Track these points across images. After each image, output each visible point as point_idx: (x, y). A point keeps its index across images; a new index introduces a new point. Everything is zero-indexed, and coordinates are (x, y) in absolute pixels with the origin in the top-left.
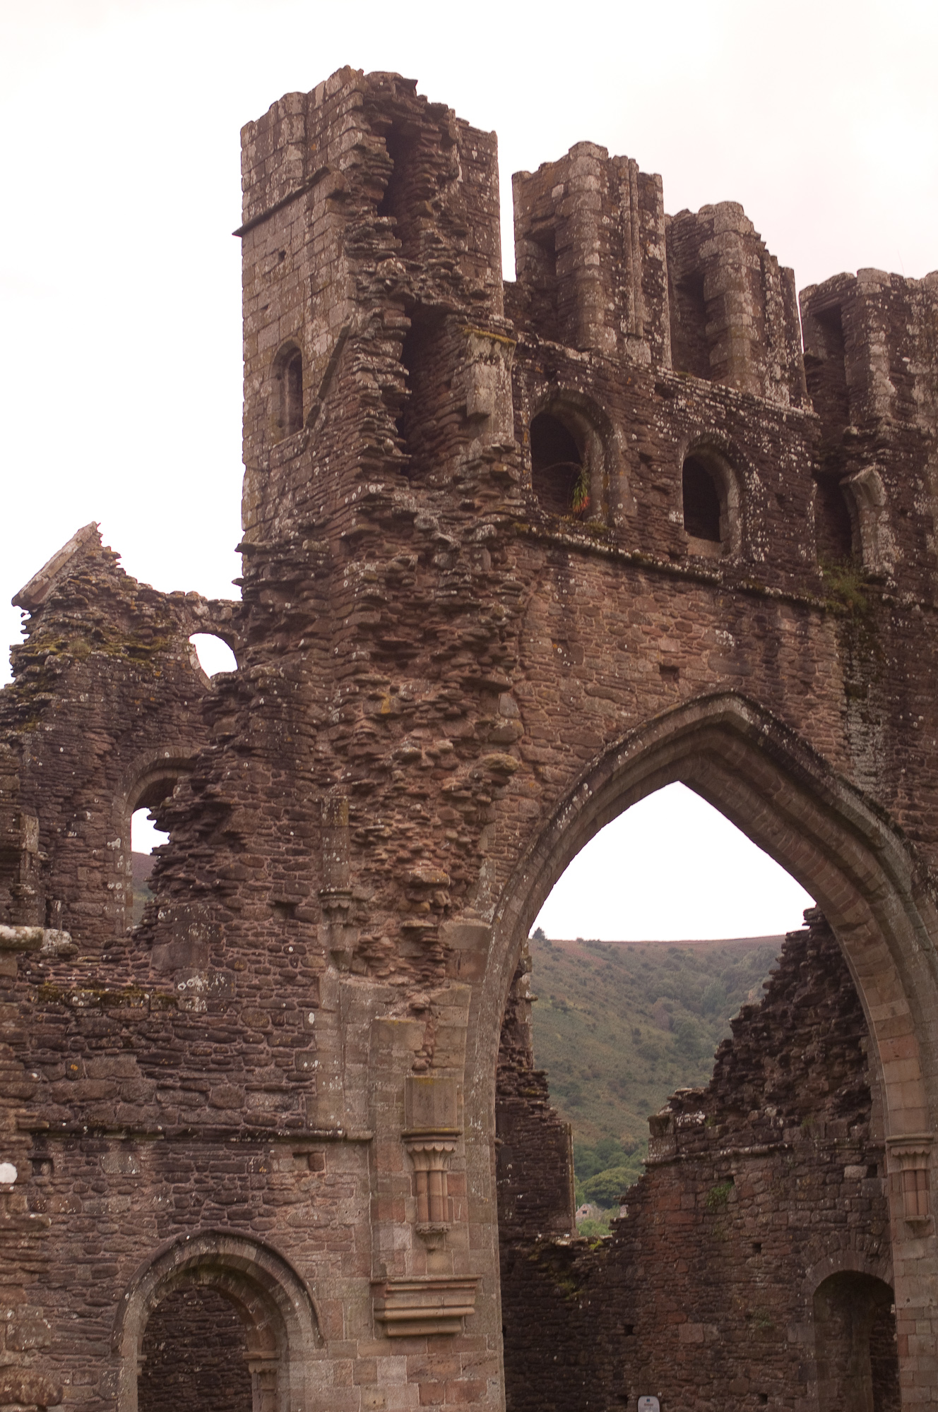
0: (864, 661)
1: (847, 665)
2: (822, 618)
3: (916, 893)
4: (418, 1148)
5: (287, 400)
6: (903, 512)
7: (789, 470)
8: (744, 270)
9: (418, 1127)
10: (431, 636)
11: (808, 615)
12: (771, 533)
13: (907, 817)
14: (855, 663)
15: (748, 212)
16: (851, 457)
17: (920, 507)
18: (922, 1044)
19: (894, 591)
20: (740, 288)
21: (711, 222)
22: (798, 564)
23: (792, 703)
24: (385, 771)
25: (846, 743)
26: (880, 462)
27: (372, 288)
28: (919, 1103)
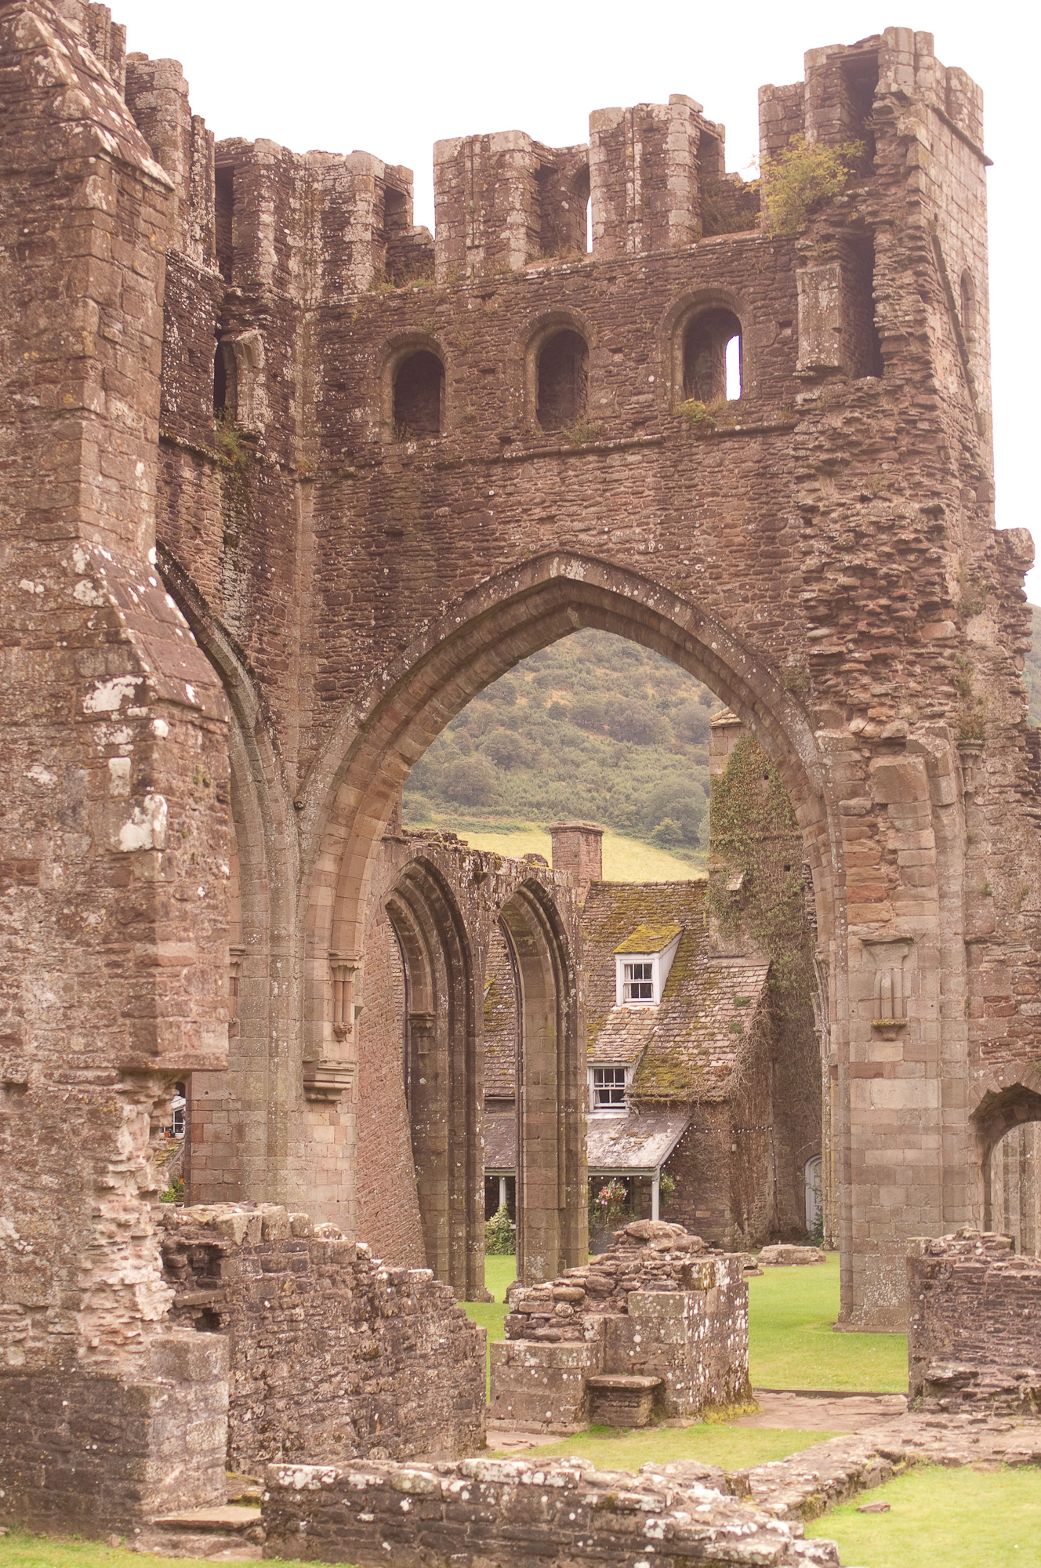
0: (238, 512)
1: (226, 515)
2: (212, 470)
6: (275, 376)
7: (199, 327)
8: (179, 129)
11: (202, 466)
12: (182, 386)
13: (257, 660)
14: (232, 514)
15: (186, 75)
16: (234, 316)
17: (288, 373)
18: (243, 865)
19: (263, 450)
20: (174, 145)
22: (199, 417)
23: (186, 545)
25: (220, 587)
26: (262, 326)
28: (237, 918)
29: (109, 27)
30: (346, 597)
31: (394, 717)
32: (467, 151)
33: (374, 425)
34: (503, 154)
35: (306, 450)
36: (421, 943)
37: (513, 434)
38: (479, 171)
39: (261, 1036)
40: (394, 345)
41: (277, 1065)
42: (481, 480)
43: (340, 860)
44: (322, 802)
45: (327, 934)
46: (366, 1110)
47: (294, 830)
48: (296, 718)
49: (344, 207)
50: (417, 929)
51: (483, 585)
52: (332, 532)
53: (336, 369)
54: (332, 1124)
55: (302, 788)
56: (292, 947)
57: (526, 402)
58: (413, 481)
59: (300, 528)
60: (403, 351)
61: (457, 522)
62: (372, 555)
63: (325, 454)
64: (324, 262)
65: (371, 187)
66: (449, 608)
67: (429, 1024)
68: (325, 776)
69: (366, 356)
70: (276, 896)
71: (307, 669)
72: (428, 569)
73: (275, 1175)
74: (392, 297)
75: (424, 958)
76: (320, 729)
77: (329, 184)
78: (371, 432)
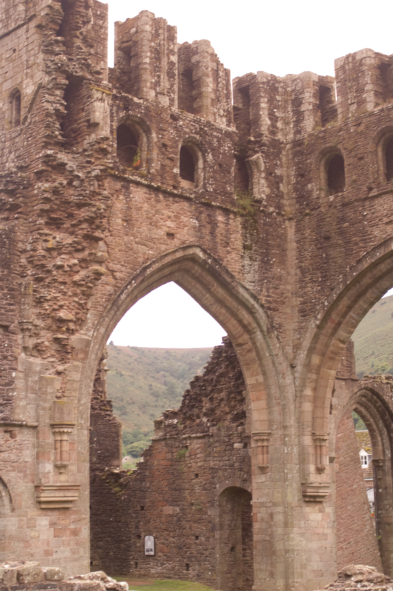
0: (251, 235)
1: (244, 236)
2: (235, 216)
3: (269, 332)
4: (57, 430)
5: (14, 112)
6: (271, 174)
7: (224, 154)
8: (210, 69)
9: (57, 422)
10: (71, 216)
11: (229, 215)
12: (215, 180)
13: (266, 300)
14: (248, 235)
15: (212, 45)
16: (250, 150)
17: (278, 172)
18: (268, 394)
19: (265, 206)
20: (208, 76)
21: (197, 48)
22: (226, 193)
23: (221, 251)
24: (49, 272)
25: (242, 268)
26: (262, 152)
27: (53, 67)
28: (266, 418)
29: (166, 27)
30: (309, 269)
31: (333, 322)
32: (346, 62)
33: (317, 191)
34: (361, 60)
35: (290, 205)
36: (375, 427)
37: (373, 185)
38: (352, 69)
39: (279, 472)
40: (323, 153)
41: (287, 485)
42: (361, 209)
43: (315, 389)
44: (303, 363)
45: (310, 424)
46: (344, 505)
47: (291, 377)
48: (291, 325)
49: (300, 96)
50: (372, 420)
51: (363, 256)
52: (302, 240)
53: (300, 168)
54: (320, 512)
55: (294, 358)
56: (293, 431)
57: (378, 170)
58: (333, 213)
59: (289, 240)
60: (327, 156)
61: (352, 229)
62: (318, 248)
63: (297, 206)
64: (294, 122)
65: (311, 86)
66: (351, 269)
67: (381, 464)
68: (304, 351)
69: (311, 160)
70: (284, 407)
71: (294, 304)
72: (341, 252)
73: (288, 537)
74: (321, 132)
75: (377, 433)
76: (301, 330)
77: (294, 87)
78: (315, 194)
